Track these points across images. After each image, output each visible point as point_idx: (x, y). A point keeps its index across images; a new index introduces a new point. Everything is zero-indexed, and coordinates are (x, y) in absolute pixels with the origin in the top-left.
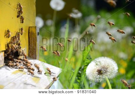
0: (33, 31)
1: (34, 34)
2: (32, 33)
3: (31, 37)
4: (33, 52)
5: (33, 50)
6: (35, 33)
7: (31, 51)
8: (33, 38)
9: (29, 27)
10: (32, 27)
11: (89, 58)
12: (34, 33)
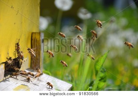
0: (36, 38)
1: (37, 42)
2: (35, 40)
3: (34, 45)
4: (36, 63)
5: (36, 61)
6: (40, 40)
7: (34, 62)
8: (36, 46)
9: (32, 33)
10: (35, 33)
11: (103, 71)
12: (38, 40)
